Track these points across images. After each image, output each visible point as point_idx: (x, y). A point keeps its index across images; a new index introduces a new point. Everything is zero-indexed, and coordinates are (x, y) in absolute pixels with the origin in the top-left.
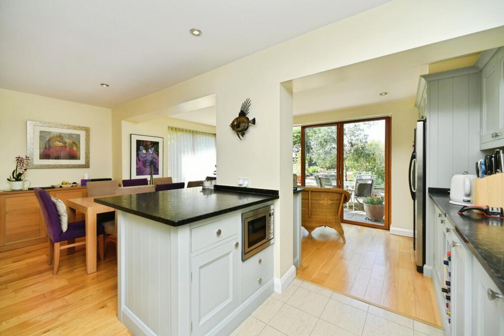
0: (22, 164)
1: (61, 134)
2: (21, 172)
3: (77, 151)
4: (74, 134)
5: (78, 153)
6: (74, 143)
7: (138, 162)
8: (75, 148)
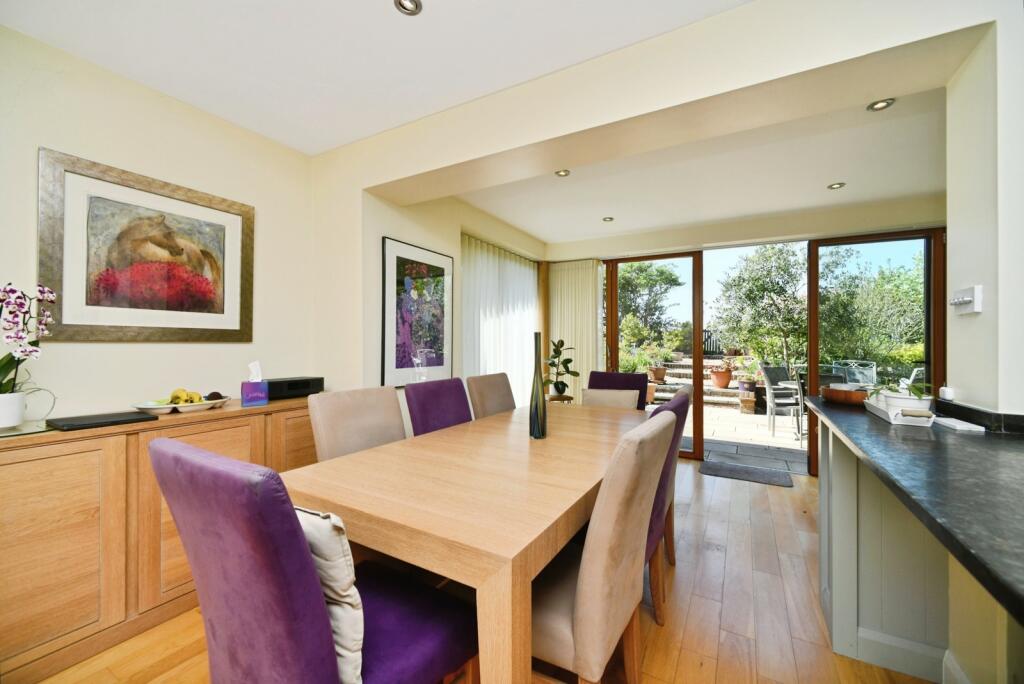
0: (20, 319)
1: (162, 216)
2: (18, 355)
3: (215, 282)
4: (209, 225)
5: (220, 291)
6: (205, 254)
7: (400, 326)
8: (208, 274)
